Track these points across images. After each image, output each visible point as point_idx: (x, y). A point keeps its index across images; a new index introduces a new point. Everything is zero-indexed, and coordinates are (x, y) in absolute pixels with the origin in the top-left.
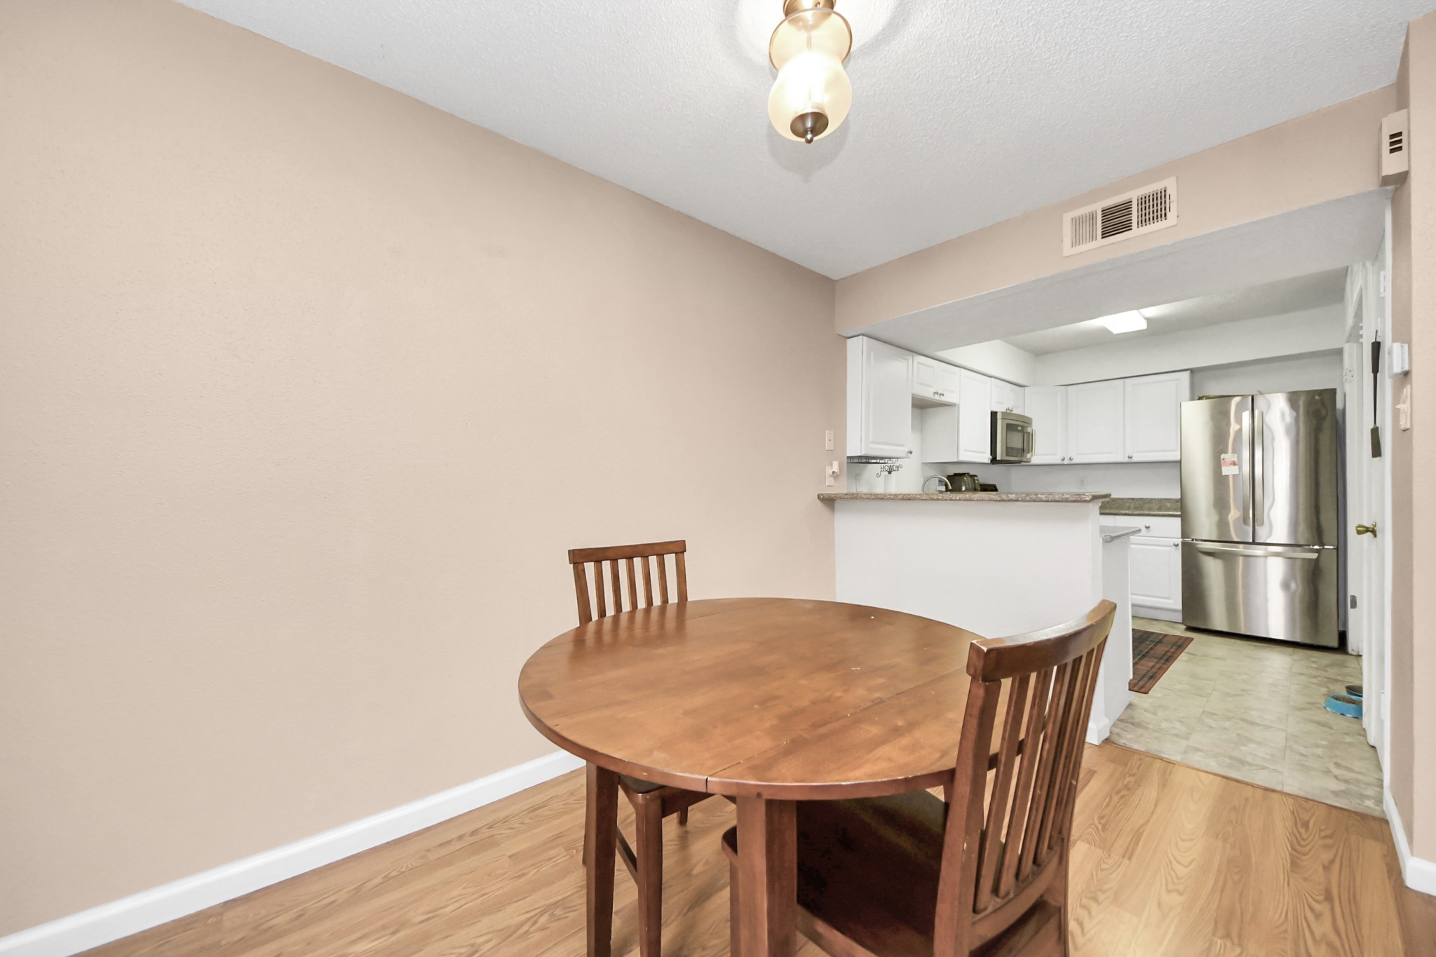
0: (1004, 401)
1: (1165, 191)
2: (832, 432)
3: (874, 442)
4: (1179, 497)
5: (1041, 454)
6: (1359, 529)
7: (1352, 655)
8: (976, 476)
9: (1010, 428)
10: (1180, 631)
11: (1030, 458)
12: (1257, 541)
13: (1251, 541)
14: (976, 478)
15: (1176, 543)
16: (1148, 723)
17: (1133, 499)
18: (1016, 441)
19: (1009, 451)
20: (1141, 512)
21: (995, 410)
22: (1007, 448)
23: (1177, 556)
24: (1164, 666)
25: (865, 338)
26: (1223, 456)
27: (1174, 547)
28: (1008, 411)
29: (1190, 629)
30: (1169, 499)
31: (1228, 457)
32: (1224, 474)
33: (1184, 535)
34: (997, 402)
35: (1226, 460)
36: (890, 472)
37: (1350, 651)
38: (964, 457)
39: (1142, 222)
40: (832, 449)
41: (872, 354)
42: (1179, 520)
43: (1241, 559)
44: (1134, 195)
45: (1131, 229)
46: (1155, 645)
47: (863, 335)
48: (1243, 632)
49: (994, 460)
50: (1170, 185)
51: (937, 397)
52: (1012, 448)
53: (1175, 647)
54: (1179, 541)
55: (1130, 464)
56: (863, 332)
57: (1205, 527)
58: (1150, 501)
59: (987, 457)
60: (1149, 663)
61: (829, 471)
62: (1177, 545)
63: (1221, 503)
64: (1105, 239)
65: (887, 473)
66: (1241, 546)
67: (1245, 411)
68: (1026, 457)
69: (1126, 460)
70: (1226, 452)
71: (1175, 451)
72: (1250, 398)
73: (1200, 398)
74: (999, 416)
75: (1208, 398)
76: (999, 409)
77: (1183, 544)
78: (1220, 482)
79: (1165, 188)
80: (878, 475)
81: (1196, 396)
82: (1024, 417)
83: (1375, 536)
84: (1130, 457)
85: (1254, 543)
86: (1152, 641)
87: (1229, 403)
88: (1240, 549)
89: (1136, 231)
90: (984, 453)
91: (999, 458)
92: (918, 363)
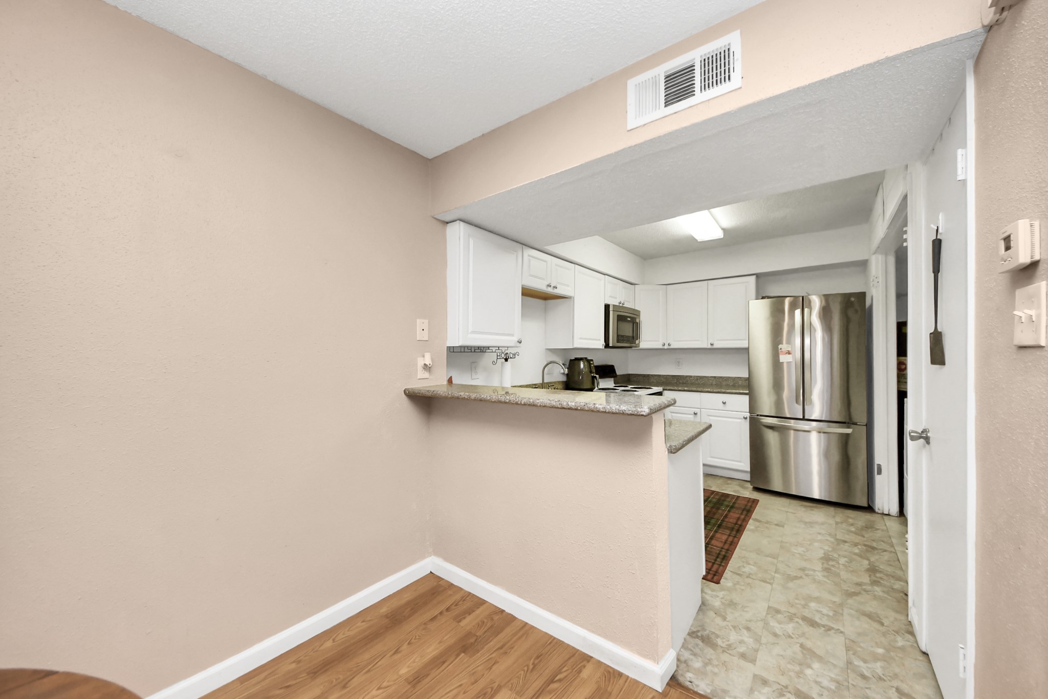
0: (618, 296)
1: (729, 49)
2: (426, 321)
3: (473, 332)
4: (748, 376)
5: (646, 341)
6: (912, 434)
7: (878, 513)
8: (592, 360)
9: (621, 319)
10: (747, 493)
11: (639, 344)
12: (806, 418)
13: (802, 417)
14: (591, 362)
15: (745, 417)
16: (718, 636)
17: (715, 377)
18: (627, 330)
19: (620, 338)
20: (719, 390)
21: (608, 303)
22: (618, 336)
23: (746, 426)
24: (736, 539)
25: (461, 223)
26: (780, 346)
27: (744, 420)
28: (621, 305)
29: (757, 489)
30: (740, 378)
31: (784, 347)
32: (781, 361)
33: (751, 412)
34: (610, 296)
35: (783, 350)
36: (506, 360)
37: (877, 510)
38: (578, 344)
39: (706, 86)
40: (426, 339)
41: (471, 242)
42: (747, 397)
43: (792, 432)
44: (695, 56)
45: (694, 95)
46: (729, 511)
47: (461, 220)
48: (794, 493)
49: (607, 346)
50: (733, 40)
51: (550, 290)
52: (622, 336)
53: (745, 513)
54: (748, 415)
55: (712, 351)
56: (460, 217)
57: (766, 405)
58: (728, 379)
59: (600, 344)
60: (722, 536)
61: (421, 362)
62: (746, 418)
63: (777, 385)
64: (668, 107)
65: (504, 360)
66: (792, 421)
67: (797, 309)
68: (635, 343)
69: (709, 346)
70: (782, 344)
71: (745, 340)
72: (801, 298)
73: (763, 298)
74: (611, 309)
75: (769, 297)
76: (611, 302)
77: (750, 418)
78: (777, 366)
79: (729, 44)
80: (494, 363)
81: (761, 295)
82: (634, 310)
83: (928, 443)
84: (712, 345)
85: (804, 419)
86: (727, 506)
87: (783, 303)
88: (792, 423)
89: (699, 96)
90: (599, 340)
91: (611, 345)
92: (529, 256)
